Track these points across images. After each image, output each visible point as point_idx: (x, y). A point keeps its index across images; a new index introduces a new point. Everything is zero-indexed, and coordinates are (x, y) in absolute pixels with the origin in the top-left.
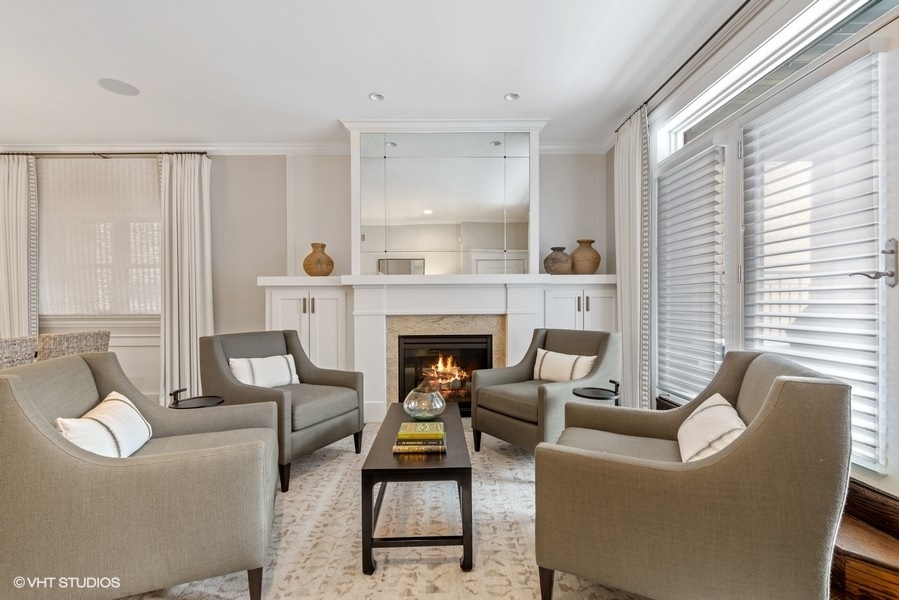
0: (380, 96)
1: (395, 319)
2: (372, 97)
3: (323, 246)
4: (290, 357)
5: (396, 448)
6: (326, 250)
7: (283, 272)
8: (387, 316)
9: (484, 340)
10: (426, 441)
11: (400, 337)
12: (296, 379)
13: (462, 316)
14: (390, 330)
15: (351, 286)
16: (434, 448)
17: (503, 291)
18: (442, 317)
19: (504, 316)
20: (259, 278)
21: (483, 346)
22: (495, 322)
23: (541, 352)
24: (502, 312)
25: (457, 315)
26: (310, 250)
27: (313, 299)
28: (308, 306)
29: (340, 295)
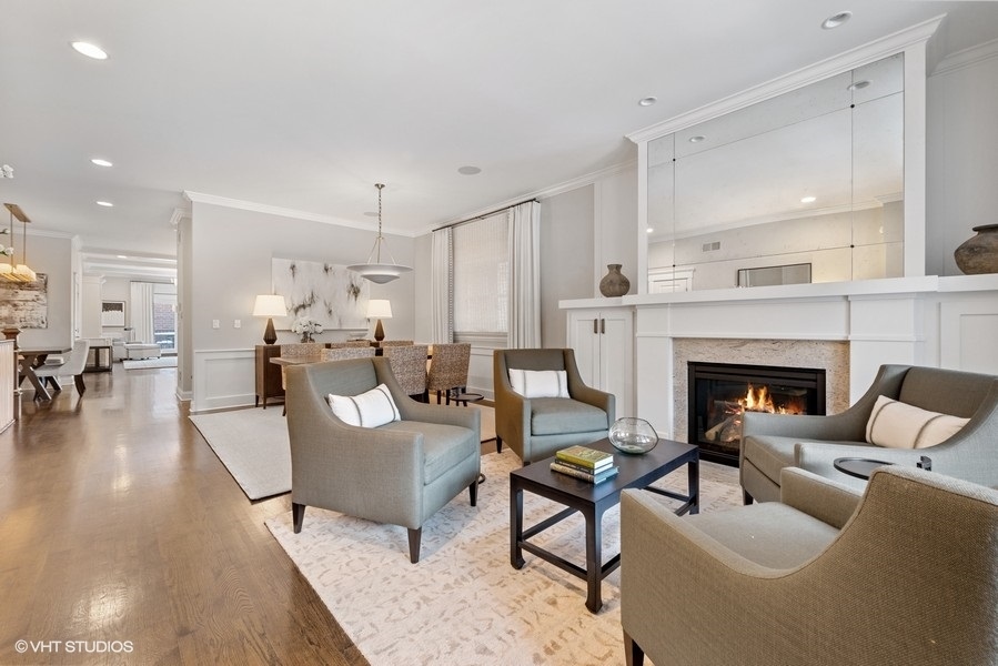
0: (651, 99)
1: (684, 342)
2: (643, 103)
3: (618, 267)
4: (563, 374)
5: (554, 465)
6: (622, 271)
7: (591, 295)
8: (674, 339)
9: (812, 376)
10: (579, 466)
11: (690, 364)
12: (565, 393)
13: (774, 341)
14: (677, 355)
15: (634, 306)
16: (584, 475)
17: (843, 306)
18: (744, 342)
19: (846, 343)
20: (560, 302)
21: (812, 385)
22: (828, 350)
23: (882, 400)
24: (840, 336)
25: (766, 340)
26: (606, 272)
27: (603, 320)
28: (599, 327)
29: (628, 315)
